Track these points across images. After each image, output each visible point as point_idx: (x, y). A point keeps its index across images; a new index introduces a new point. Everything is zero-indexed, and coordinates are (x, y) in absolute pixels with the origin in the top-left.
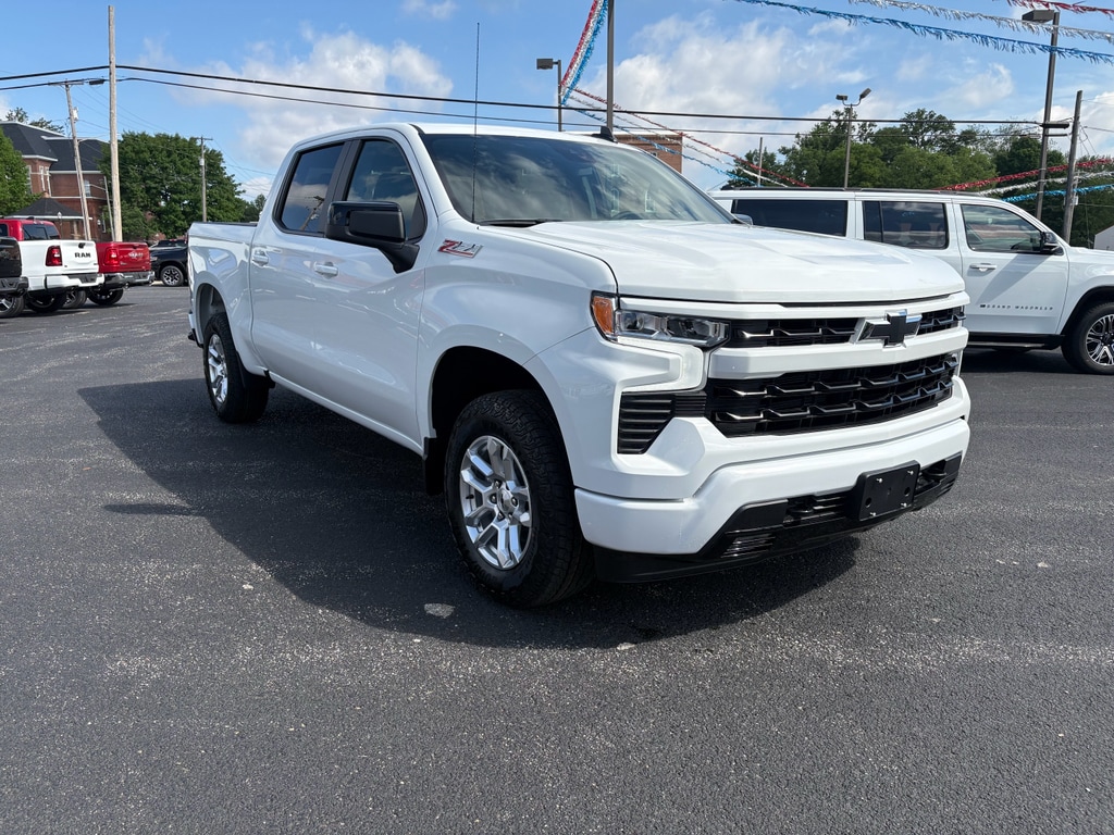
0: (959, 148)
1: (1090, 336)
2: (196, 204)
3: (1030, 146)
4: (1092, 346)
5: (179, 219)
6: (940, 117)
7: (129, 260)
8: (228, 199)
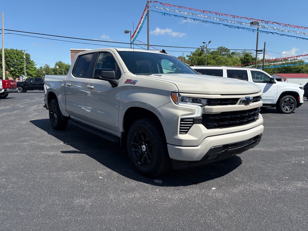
0: (231, 56)
1: (283, 104)
2: (22, 69)
3: (249, 56)
4: (284, 106)
5: (17, 73)
6: (226, 48)
7: (10, 85)
8: (32, 67)
